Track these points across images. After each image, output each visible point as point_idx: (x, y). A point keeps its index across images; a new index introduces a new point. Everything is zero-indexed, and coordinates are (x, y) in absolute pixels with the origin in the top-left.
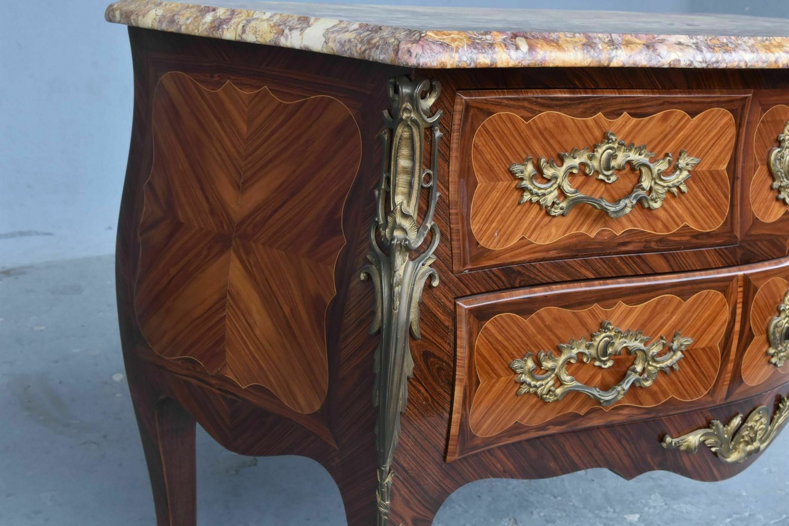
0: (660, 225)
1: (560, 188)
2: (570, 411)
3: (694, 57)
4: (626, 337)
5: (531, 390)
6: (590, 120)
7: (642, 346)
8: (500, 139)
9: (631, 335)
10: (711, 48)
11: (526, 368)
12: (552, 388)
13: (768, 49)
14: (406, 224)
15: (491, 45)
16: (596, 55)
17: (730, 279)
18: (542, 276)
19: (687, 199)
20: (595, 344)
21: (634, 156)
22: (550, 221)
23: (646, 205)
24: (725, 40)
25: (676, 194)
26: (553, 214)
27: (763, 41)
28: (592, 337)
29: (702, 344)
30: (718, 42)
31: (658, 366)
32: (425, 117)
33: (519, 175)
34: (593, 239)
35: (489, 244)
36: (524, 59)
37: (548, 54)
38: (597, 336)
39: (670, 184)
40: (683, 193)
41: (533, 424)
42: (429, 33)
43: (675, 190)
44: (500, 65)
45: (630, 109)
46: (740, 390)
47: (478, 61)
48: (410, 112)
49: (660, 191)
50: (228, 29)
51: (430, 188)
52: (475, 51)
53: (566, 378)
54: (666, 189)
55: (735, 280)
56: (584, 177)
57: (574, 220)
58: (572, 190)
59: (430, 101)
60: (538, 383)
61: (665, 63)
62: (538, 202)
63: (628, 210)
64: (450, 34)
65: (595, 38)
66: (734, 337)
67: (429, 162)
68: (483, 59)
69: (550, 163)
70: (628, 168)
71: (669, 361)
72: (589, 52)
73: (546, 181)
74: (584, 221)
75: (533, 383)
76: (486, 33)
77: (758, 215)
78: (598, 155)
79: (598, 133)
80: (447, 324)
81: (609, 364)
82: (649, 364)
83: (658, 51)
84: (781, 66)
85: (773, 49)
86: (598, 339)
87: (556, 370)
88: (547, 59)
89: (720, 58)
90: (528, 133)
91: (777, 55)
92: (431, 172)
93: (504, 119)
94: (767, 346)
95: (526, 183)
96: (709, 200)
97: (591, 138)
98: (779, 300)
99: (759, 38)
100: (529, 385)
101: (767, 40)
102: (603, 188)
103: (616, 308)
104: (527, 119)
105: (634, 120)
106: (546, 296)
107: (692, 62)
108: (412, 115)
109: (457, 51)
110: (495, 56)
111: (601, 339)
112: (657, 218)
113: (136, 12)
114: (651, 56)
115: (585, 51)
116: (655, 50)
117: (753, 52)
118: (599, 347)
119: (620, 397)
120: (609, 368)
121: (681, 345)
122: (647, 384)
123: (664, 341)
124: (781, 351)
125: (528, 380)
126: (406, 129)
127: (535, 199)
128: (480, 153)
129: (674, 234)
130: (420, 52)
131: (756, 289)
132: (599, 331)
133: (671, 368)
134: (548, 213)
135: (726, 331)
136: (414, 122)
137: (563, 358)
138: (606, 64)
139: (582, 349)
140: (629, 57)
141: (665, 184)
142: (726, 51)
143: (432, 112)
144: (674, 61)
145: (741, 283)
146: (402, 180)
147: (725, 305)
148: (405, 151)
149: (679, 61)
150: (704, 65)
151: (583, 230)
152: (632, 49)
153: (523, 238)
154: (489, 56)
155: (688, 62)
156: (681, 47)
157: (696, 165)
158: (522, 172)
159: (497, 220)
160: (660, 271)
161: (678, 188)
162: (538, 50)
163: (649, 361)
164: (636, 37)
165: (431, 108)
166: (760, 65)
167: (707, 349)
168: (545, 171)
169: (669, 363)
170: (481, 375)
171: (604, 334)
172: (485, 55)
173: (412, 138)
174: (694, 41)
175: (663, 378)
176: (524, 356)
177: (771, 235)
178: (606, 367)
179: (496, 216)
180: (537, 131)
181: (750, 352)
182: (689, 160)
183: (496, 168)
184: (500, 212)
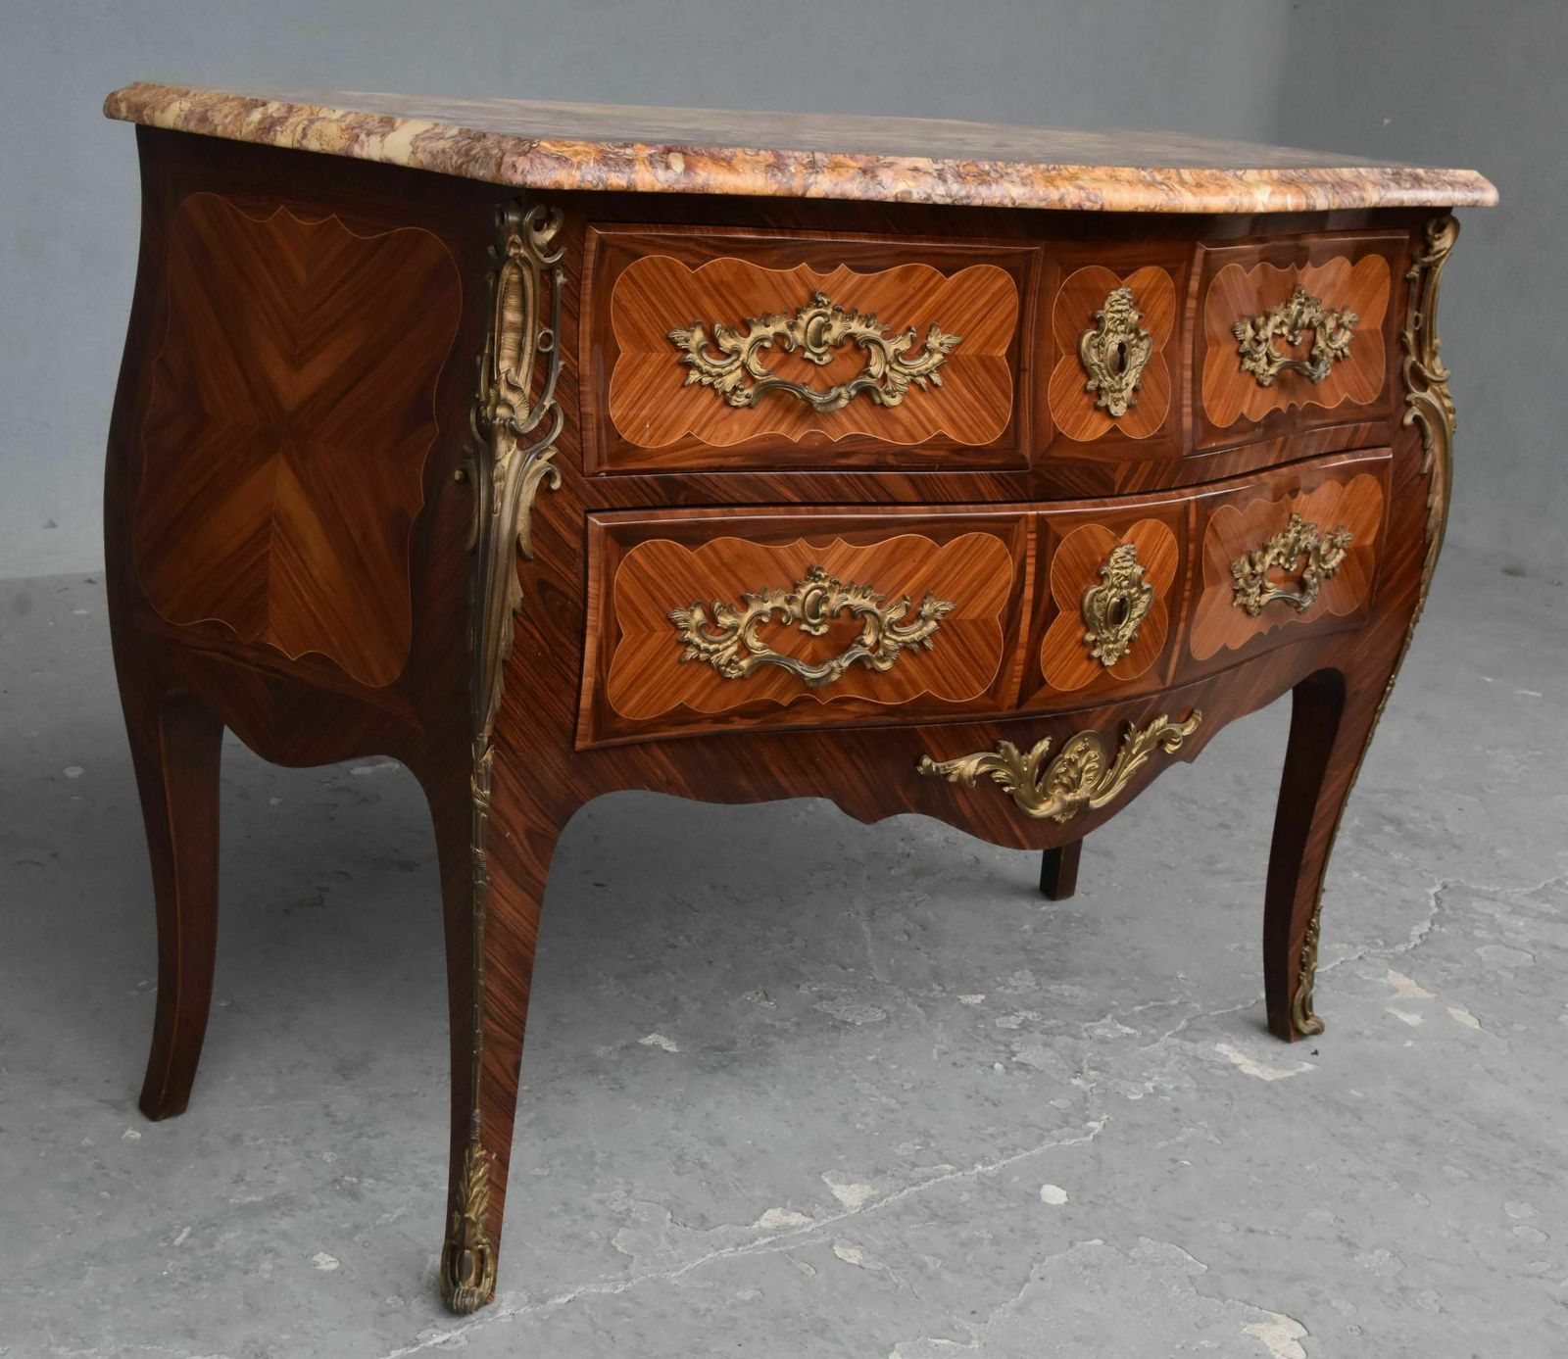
0: (900, 431)
1: (744, 366)
2: (764, 697)
3: (933, 189)
4: (848, 591)
5: (701, 655)
6: (789, 272)
7: (873, 606)
8: (653, 293)
9: (856, 589)
10: (960, 177)
11: (693, 622)
12: (734, 658)
13: (1050, 181)
14: (513, 398)
15: (630, 162)
16: (785, 180)
17: (1017, 519)
18: (721, 494)
19: (944, 396)
20: (800, 597)
21: (857, 327)
22: (730, 414)
23: (878, 400)
24: (987, 167)
25: (924, 386)
26: (735, 404)
27: (1048, 170)
28: (796, 586)
29: (973, 613)
30: (975, 169)
31: (900, 639)
32: (541, 256)
33: (682, 345)
34: (795, 444)
35: (637, 439)
36: (677, 181)
37: (713, 177)
38: (803, 586)
39: (914, 371)
40: (936, 386)
41: (707, 711)
42: (543, 144)
43: (922, 381)
44: (640, 188)
45: (851, 259)
46: (1042, 695)
47: (609, 182)
48: (519, 247)
49: (898, 381)
50: (282, 132)
51: (550, 353)
52: (605, 169)
53: (753, 642)
54: (909, 378)
55: (1023, 522)
56: (783, 354)
57: (767, 415)
58: (763, 371)
59: (549, 234)
60: (712, 647)
61: (888, 195)
62: (711, 385)
63: (843, 403)
64: (573, 146)
65: (789, 157)
66: (1024, 609)
67: (547, 318)
68: (617, 180)
69: (730, 331)
70: (849, 346)
71: (915, 633)
72: (774, 175)
73: (723, 356)
74: (782, 418)
75: (703, 645)
76: (626, 146)
77: (1063, 428)
78: (802, 323)
79: (802, 293)
80: (573, 545)
81: (823, 629)
82: (885, 637)
83: (879, 178)
84: (1069, 207)
85: (1059, 182)
86: (804, 591)
87: (740, 631)
88: (712, 182)
89: (973, 192)
90: (696, 286)
91: (1062, 190)
92: (552, 332)
93: (658, 265)
94: (1082, 629)
95: (693, 357)
96: (977, 399)
97: (793, 299)
98: (1099, 559)
99: (1042, 166)
100: (697, 647)
101: (1054, 168)
102: (813, 372)
103: (833, 547)
104: (693, 267)
105: (858, 276)
106: (723, 521)
107: (929, 195)
108: (522, 251)
109: (579, 168)
110: (633, 176)
111: (808, 592)
112: (897, 421)
113: (151, 105)
114: (867, 184)
115: (770, 174)
116: (874, 177)
117: (1024, 184)
118: (806, 603)
119: (835, 677)
120: (823, 635)
121: (936, 611)
122: (885, 666)
123: (909, 603)
124: (1107, 640)
125: (697, 640)
126: (515, 271)
127: (706, 380)
128: (625, 310)
129: (923, 446)
130: (528, 167)
131: (1061, 538)
132: (806, 579)
133: (921, 643)
134: (727, 403)
135: (1009, 600)
136: (524, 260)
137: (750, 613)
138: (800, 193)
139: (780, 602)
140: (835, 185)
141: (906, 371)
142: (983, 182)
143: (551, 248)
144: (903, 192)
145: (1033, 527)
146: (509, 339)
147: (1007, 557)
148: (513, 301)
149: (910, 193)
150: (948, 201)
151: (781, 430)
152: (840, 175)
153: (689, 435)
154: (625, 176)
155: (924, 196)
156: (915, 174)
157: (958, 345)
158: (687, 341)
159: (649, 405)
160: (903, 500)
161: (927, 377)
162: (699, 171)
163: (884, 631)
164: (851, 158)
165: (550, 243)
166: (1035, 204)
167: (979, 622)
168: (722, 341)
169: (916, 636)
170: (624, 625)
171: (813, 584)
172: (620, 175)
173: (522, 281)
174: (939, 166)
175: (911, 661)
176: (690, 605)
177: (1087, 460)
178: (817, 634)
179: (648, 401)
180: (709, 285)
181: (1052, 635)
182: (943, 338)
183: (647, 331)
184: (653, 395)
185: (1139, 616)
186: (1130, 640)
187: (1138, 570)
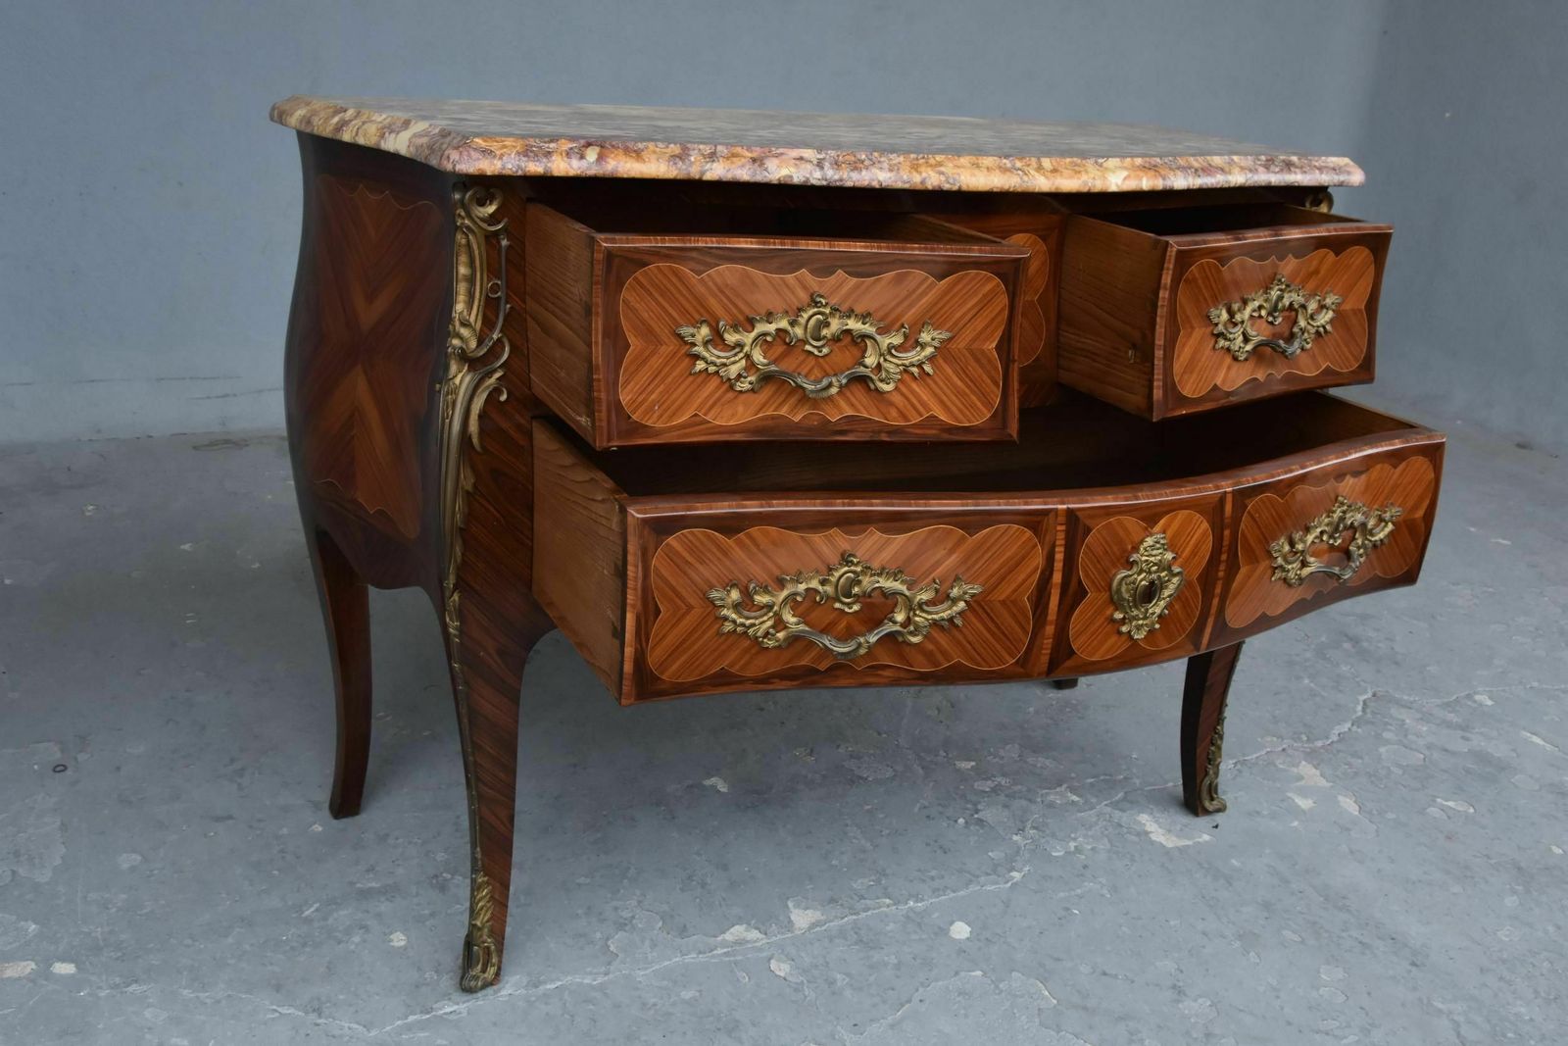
0: (893, 413)
1: (748, 357)
2: (803, 663)
4: (879, 575)
5: (739, 629)
6: (790, 278)
7: (903, 588)
8: (662, 295)
9: (887, 573)
11: (729, 601)
12: (771, 630)
17: (1044, 513)
19: (937, 384)
20: (833, 580)
21: (853, 324)
22: (736, 399)
23: (873, 387)
25: (917, 376)
26: (740, 389)
28: (829, 569)
29: (1004, 592)
31: (930, 617)
33: (690, 339)
34: (796, 423)
35: (647, 418)
38: (836, 569)
39: (907, 362)
40: (929, 375)
41: (748, 674)
43: (915, 371)
45: (845, 266)
46: (1069, 663)
49: (891, 370)
53: (789, 618)
54: (902, 368)
55: (1051, 515)
56: (785, 347)
57: (770, 397)
58: (765, 361)
59: (491, 209)
60: (748, 622)
62: (717, 372)
66: (1052, 591)
69: (733, 326)
70: (847, 340)
71: (943, 613)
73: (727, 348)
74: (784, 399)
75: (740, 621)
78: (802, 321)
79: (803, 294)
81: (856, 608)
82: (915, 615)
86: (836, 574)
87: (776, 608)
90: (702, 289)
93: (666, 272)
94: (1112, 608)
95: (699, 349)
96: (968, 386)
97: (793, 299)
98: (1130, 547)
100: (734, 622)
102: (813, 362)
103: (867, 536)
104: (699, 273)
111: (841, 574)
112: (892, 405)
118: (840, 586)
120: (856, 612)
121: (965, 593)
122: (915, 640)
123: (938, 586)
124: (1136, 618)
125: (734, 616)
127: (712, 369)
128: (633, 310)
129: (916, 426)
131: (1089, 530)
132: (840, 564)
133: (951, 620)
134: (732, 389)
135: (1038, 584)
137: (785, 592)
139: (814, 584)
141: (900, 362)
145: (1062, 519)
147: (1035, 546)
151: (783, 411)
153: (696, 414)
157: (950, 339)
158: (693, 336)
159: (658, 391)
161: (920, 367)
163: (915, 611)
167: (1008, 602)
168: (727, 336)
169: (945, 615)
170: (662, 603)
171: (846, 568)
175: (941, 635)
176: (727, 585)
178: (850, 611)
179: (658, 386)
180: (714, 288)
181: (1081, 612)
182: (935, 334)
183: (657, 329)
184: (663, 381)
185: (1169, 596)
186: (1160, 616)
187: (1169, 556)
